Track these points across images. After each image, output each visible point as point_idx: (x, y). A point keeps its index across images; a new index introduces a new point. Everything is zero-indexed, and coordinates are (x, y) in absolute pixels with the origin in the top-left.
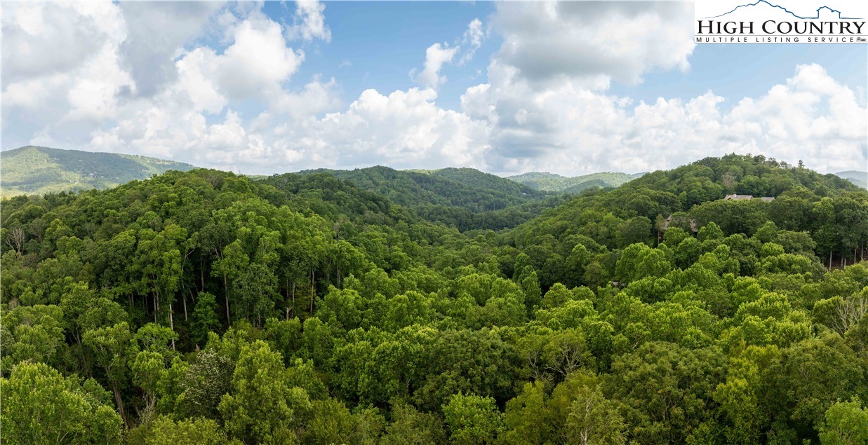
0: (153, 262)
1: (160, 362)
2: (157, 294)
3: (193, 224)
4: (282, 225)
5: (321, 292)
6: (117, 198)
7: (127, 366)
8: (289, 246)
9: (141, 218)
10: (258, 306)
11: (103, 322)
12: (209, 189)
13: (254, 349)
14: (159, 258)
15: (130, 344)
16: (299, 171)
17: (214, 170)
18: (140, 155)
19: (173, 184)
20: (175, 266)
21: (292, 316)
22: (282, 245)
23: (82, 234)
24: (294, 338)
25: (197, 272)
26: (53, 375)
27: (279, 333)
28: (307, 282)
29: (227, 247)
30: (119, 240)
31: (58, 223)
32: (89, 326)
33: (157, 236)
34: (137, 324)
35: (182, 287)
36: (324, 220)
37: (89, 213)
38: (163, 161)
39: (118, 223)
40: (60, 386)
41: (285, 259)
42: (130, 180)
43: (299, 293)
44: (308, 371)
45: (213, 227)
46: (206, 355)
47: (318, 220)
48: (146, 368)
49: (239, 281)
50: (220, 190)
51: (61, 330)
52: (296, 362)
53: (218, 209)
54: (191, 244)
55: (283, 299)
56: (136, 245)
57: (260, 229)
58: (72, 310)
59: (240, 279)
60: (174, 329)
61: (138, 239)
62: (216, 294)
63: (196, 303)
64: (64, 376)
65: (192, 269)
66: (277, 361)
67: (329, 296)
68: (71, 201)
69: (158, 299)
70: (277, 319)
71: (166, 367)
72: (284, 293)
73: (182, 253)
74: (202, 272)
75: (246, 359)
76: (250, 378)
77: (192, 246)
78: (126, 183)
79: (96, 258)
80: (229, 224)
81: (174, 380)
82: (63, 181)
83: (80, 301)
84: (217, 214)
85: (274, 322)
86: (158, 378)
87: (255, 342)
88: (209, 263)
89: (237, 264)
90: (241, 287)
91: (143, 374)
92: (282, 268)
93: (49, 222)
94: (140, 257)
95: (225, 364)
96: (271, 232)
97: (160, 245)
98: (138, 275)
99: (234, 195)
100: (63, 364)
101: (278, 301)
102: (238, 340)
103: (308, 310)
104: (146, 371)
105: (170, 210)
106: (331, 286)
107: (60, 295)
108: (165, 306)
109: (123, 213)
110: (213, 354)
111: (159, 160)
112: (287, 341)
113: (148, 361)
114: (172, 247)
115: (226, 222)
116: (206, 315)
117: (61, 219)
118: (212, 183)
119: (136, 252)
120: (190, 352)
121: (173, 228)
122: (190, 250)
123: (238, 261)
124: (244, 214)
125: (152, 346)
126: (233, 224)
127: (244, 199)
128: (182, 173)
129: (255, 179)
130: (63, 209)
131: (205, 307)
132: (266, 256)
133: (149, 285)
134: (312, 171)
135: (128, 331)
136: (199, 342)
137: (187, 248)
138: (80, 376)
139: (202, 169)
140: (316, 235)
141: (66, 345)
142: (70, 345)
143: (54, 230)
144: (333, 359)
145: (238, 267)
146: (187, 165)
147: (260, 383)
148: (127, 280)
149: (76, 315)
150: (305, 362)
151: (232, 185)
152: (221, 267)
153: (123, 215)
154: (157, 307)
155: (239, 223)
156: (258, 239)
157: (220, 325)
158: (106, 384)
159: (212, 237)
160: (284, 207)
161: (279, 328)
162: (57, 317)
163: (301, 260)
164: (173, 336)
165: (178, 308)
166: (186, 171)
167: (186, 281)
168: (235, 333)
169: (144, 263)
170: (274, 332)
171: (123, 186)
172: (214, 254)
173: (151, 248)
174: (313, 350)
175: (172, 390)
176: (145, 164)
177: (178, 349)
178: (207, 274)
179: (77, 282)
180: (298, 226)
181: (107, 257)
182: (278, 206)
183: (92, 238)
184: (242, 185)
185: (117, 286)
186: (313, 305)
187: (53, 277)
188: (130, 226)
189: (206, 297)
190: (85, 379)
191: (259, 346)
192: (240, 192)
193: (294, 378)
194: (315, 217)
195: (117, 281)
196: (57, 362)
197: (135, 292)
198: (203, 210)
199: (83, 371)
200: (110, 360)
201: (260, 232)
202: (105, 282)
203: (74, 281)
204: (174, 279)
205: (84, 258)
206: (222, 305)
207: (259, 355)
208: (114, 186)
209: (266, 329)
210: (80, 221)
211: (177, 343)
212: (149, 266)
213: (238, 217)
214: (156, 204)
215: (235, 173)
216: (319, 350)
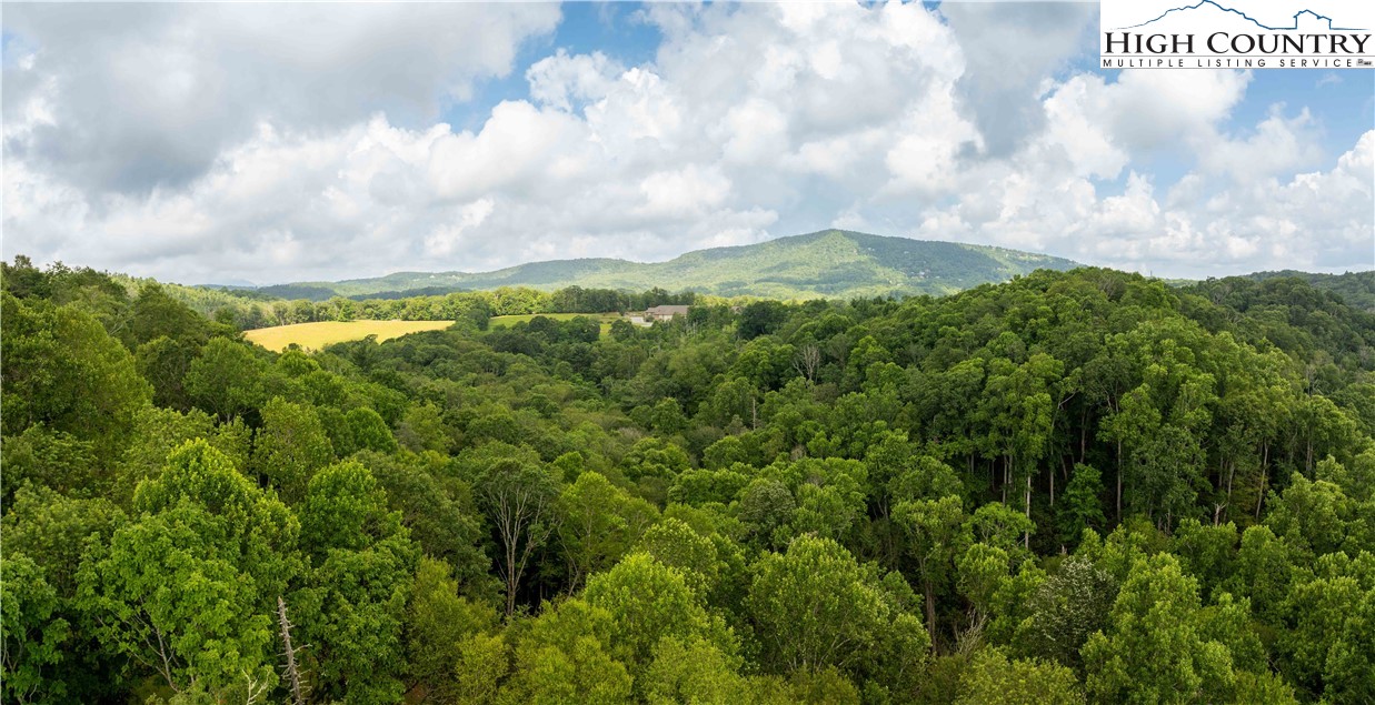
0: (1008, 410)
1: (1003, 563)
2: (1011, 459)
3: (1074, 355)
4: (1219, 365)
5: (1277, 482)
6: (959, 309)
7: (951, 561)
8: (1229, 401)
9: (994, 342)
10: (1170, 497)
11: (925, 491)
12: (1102, 300)
13: (1154, 565)
14: (1018, 404)
15: (961, 530)
16: (1250, 273)
17: (1109, 269)
18: (994, 245)
19: (1044, 290)
20: (1042, 419)
21: (1224, 519)
22: (1217, 398)
23: (904, 361)
24: (1224, 556)
25: (1076, 430)
26: (843, 558)
27: (1199, 545)
28: (1255, 463)
29: (1126, 394)
30: (959, 372)
31: (869, 341)
32: (904, 495)
33: (1017, 370)
34: (975, 501)
35: (1049, 453)
36: (1290, 360)
37: (917, 330)
38: (1030, 254)
39: (958, 347)
40: (851, 574)
41: (1222, 421)
42: (979, 284)
43: (1239, 481)
44: (1239, 618)
45: (1105, 362)
46: (1076, 564)
47: (1280, 358)
48: (980, 569)
49: (1142, 453)
50: (1118, 301)
51: (862, 496)
52: (1221, 599)
53: (1114, 334)
54: (1069, 386)
55: (1212, 488)
56: (983, 382)
57: (1182, 369)
58: (881, 470)
59: (1144, 448)
60: (1031, 517)
61: (987, 372)
62: (1102, 469)
63: (1070, 480)
64: (858, 561)
65: (1067, 425)
66: (1188, 592)
67: (1292, 491)
68: (890, 311)
69: (1010, 466)
70: (1198, 522)
71: (1010, 573)
72: (1214, 478)
73: (1054, 400)
74: (1083, 433)
75: (1139, 581)
76: (1141, 612)
77: (1071, 389)
78: (973, 288)
79: (922, 396)
80: (1132, 358)
81: (1020, 594)
82: (879, 282)
83: (894, 457)
84: (1112, 340)
85: (1193, 526)
86: (996, 588)
87: (1157, 554)
88: (1095, 419)
89: (1140, 424)
90: (1144, 462)
91: (974, 578)
92: (1214, 436)
93: (857, 340)
94: (989, 400)
95: (1104, 584)
96: (1199, 374)
97: (1021, 384)
98: (984, 428)
99: (1141, 311)
100: (860, 544)
101: (1203, 491)
102: (1130, 548)
103: (1252, 512)
104: (979, 573)
105: (1039, 331)
106: (1297, 473)
107: (866, 447)
108: (1022, 479)
109: (967, 332)
110: (1086, 565)
111: (1023, 254)
112: (1211, 560)
113: (984, 559)
114: (1038, 388)
115: (1127, 354)
116: (1084, 501)
117: (874, 337)
118: (1106, 291)
119: (984, 392)
120: (1051, 555)
121: (1041, 360)
122: (1068, 395)
123: (1143, 419)
124: (1157, 342)
125: (995, 538)
126: (1138, 357)
127: (1158, 318)
128: (1059, 274)
129: (1176, 285)
130: (879, 322)
131: (1083, 488)
132: (1189, 415)
133: (1000, 444)
134: (1272, 274)
135: (960, 510)
136: (1068, 542)
137: (1063, 392)
138: (881, 565)
139: (1091, 268)
140: (1276, 383)
141: (867, 518)
142: (873, 519)
143: (864, 352)
144: (1286, 603)
145: (1142, 430)
146: (1067, 261)
147: (1156, 625)
148: (967, 433)
149: (887, 477)
150: (1236, 600)
151: (1138, 294)
152: (1114, 426)
153: (967, 336)
154: (1008, 479)
155: (1148, 357)
156: (1178, 386)
157: (1104, 520)
158: (916, 583)
159: (1102, 377)
160: (1223, 334)
161: (1201, 536)
162: (858, 478)
163: (1247, 425)
164: (1029, 527)
165: (1040, 485)
166: (1064, 270)
167: (1058, 444)
168: (1127, 535)
169: (995, 409)
170: (1191, 543)
171: (969, 292)
172: (1105, 404)
173: (1007, 389)
174: (1253, 582)
175: (1014, 609)
176: (1001, 260)
177: (1033, 548)
178: (1091, 435)
179: (893, 430)
180: (1246, 366)
181: (939, 395)
182: (1214, 332)
183: (919, 366)
184: (1153, 295)
185: (951, 440)
186: (1263, 504)
187: (858, 420)
188: (976, 352)
189: (1086, 472)
190: (888, 572)
191: (1164, 563)
192: (1150, 307)
193: (1213, 625)
194: (1274, 353)
195: (951, 433)
196: (851, 541)
197: (977, 452)
198: (1091, 334)
199: (886, 559)
200: (928, 549)
201: (1180, 374)
202: (934, 433)
203: (887, 428)
204: (1039, 438)
205: (906, 396)
206: (1110, 487)
207: (1161, 578)
208: (954, 291)
209: (1178, 536)
210: (903, 341)
211: (1032, 538)
212: (1002, 416)
213: (1146, 348)
214: (1018, 320)
215: (1143, 276)
216: (1263, 583)
